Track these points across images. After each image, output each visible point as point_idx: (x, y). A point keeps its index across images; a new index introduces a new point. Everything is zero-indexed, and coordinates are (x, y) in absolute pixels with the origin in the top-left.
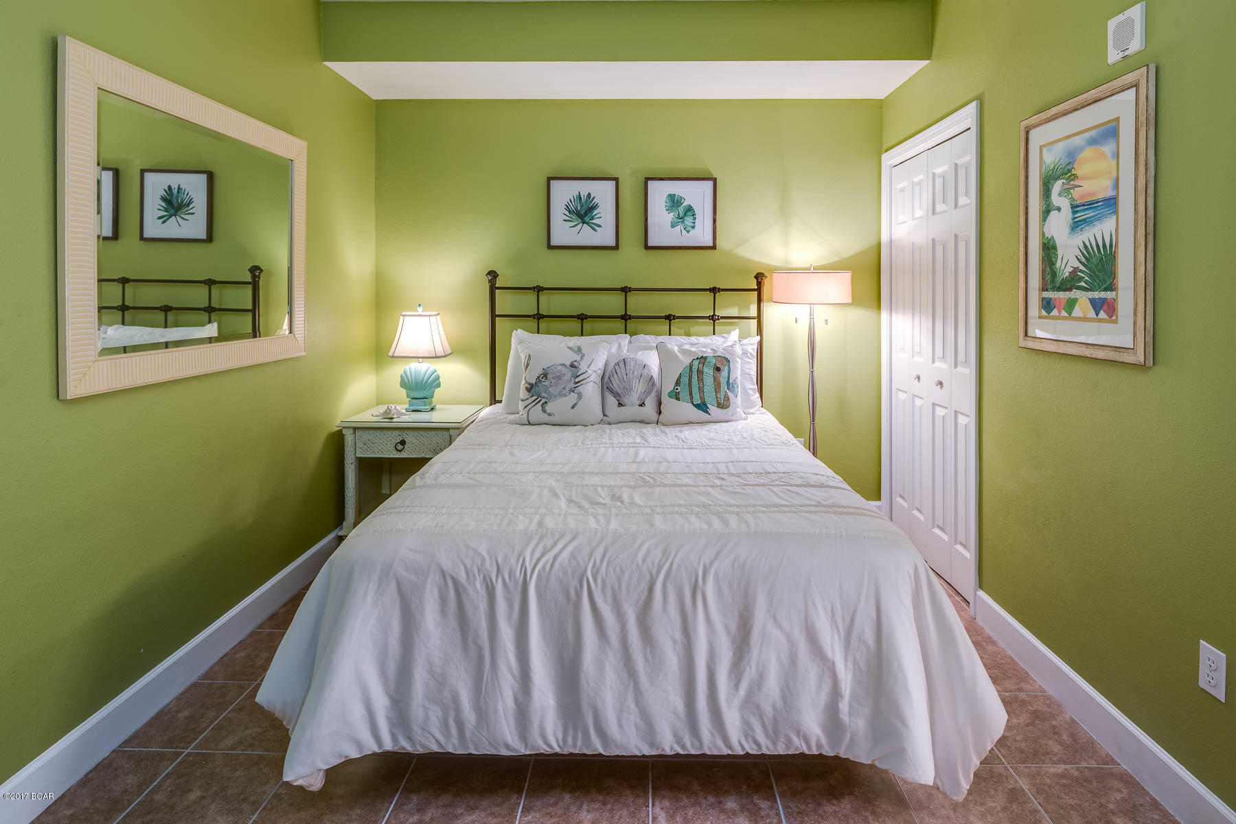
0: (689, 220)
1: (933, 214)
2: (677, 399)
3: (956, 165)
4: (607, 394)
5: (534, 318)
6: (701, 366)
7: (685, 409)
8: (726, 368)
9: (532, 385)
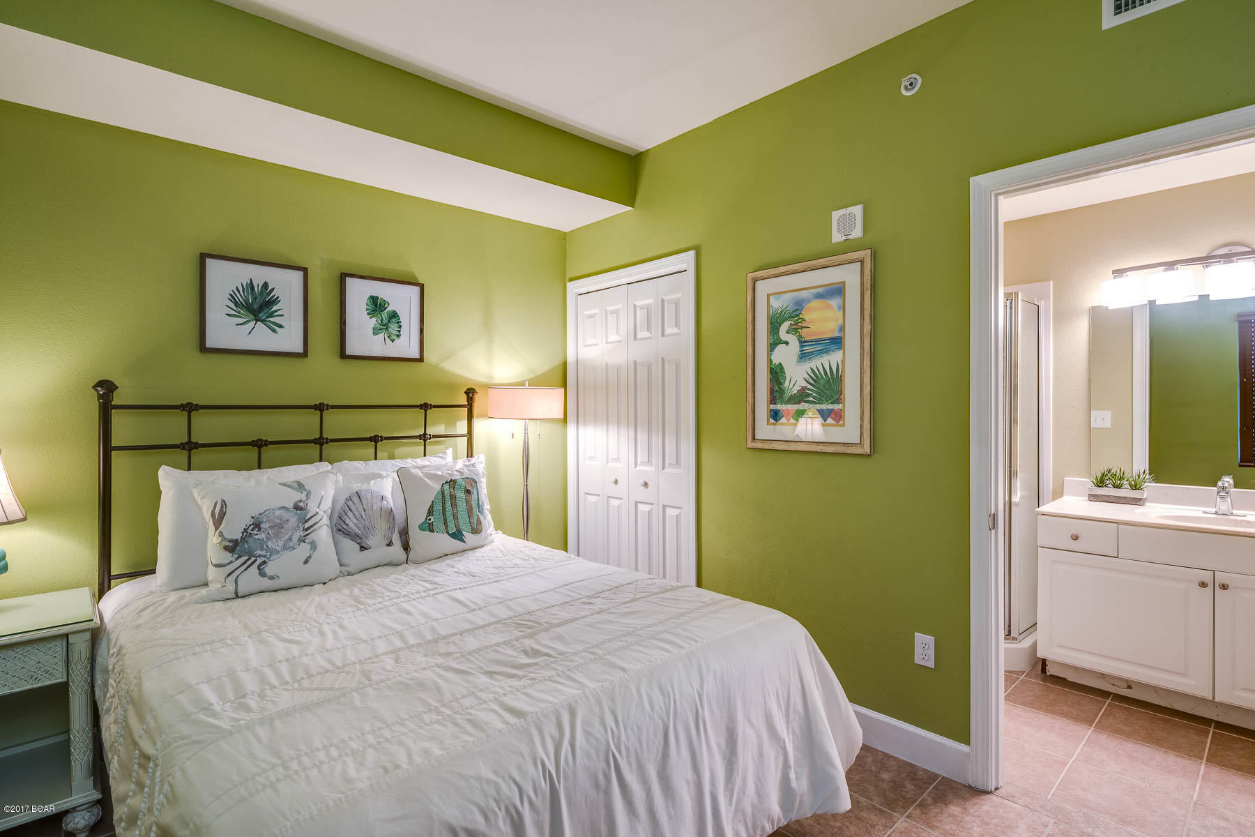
0: (393, 327)
1: (635, 340)
2: (430, 531)
3: (663, 300)
4: (341, 538)
5: (184, 449)
6: (452, 490)
7: (443, 541)
8: (475, 489)
9: (236, 543)
